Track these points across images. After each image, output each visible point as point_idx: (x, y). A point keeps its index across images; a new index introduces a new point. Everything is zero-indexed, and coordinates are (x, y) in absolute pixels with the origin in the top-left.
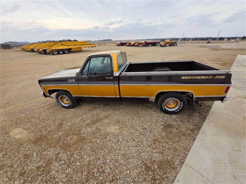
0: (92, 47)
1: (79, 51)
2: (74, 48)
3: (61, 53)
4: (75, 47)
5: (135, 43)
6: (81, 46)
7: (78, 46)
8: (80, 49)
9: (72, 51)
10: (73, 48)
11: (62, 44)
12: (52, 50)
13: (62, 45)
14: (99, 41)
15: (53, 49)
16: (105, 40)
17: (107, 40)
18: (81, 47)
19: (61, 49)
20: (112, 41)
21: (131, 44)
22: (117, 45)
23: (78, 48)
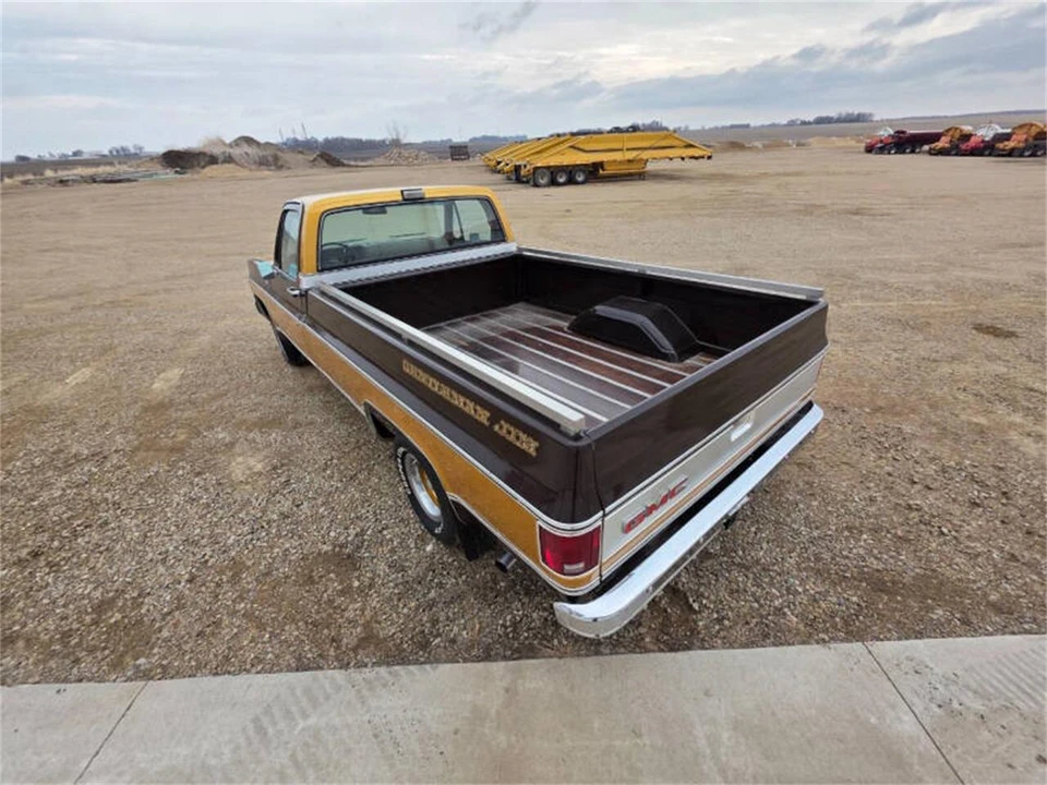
0: (696, 158)
1: (630, 175)
2: (615, 161)
3: (580, 178)
4: (618, 156)
5: (1009, 131)
6: (645, 155)
7: (631, 155)
8: (634, 169)
9: (601, 172)
10: (608, 162)
11: (572, 147)
12: (536, 169)
13: (575, 151)
14: (792, 123)
15: (539, 165)
16: (828, 120)
17: (839, 120)
18: (641, 160)
19: (565, 164)
20: (871, 121)
21: (973, 142)
22: (870, 149)
23: (629, 161)
